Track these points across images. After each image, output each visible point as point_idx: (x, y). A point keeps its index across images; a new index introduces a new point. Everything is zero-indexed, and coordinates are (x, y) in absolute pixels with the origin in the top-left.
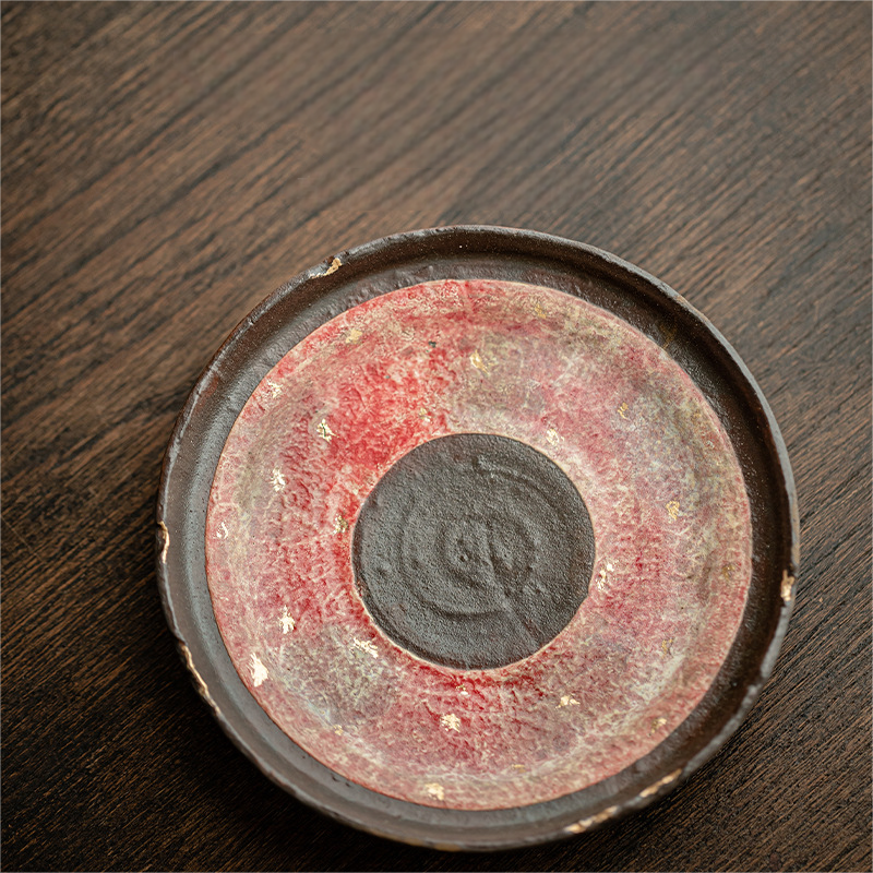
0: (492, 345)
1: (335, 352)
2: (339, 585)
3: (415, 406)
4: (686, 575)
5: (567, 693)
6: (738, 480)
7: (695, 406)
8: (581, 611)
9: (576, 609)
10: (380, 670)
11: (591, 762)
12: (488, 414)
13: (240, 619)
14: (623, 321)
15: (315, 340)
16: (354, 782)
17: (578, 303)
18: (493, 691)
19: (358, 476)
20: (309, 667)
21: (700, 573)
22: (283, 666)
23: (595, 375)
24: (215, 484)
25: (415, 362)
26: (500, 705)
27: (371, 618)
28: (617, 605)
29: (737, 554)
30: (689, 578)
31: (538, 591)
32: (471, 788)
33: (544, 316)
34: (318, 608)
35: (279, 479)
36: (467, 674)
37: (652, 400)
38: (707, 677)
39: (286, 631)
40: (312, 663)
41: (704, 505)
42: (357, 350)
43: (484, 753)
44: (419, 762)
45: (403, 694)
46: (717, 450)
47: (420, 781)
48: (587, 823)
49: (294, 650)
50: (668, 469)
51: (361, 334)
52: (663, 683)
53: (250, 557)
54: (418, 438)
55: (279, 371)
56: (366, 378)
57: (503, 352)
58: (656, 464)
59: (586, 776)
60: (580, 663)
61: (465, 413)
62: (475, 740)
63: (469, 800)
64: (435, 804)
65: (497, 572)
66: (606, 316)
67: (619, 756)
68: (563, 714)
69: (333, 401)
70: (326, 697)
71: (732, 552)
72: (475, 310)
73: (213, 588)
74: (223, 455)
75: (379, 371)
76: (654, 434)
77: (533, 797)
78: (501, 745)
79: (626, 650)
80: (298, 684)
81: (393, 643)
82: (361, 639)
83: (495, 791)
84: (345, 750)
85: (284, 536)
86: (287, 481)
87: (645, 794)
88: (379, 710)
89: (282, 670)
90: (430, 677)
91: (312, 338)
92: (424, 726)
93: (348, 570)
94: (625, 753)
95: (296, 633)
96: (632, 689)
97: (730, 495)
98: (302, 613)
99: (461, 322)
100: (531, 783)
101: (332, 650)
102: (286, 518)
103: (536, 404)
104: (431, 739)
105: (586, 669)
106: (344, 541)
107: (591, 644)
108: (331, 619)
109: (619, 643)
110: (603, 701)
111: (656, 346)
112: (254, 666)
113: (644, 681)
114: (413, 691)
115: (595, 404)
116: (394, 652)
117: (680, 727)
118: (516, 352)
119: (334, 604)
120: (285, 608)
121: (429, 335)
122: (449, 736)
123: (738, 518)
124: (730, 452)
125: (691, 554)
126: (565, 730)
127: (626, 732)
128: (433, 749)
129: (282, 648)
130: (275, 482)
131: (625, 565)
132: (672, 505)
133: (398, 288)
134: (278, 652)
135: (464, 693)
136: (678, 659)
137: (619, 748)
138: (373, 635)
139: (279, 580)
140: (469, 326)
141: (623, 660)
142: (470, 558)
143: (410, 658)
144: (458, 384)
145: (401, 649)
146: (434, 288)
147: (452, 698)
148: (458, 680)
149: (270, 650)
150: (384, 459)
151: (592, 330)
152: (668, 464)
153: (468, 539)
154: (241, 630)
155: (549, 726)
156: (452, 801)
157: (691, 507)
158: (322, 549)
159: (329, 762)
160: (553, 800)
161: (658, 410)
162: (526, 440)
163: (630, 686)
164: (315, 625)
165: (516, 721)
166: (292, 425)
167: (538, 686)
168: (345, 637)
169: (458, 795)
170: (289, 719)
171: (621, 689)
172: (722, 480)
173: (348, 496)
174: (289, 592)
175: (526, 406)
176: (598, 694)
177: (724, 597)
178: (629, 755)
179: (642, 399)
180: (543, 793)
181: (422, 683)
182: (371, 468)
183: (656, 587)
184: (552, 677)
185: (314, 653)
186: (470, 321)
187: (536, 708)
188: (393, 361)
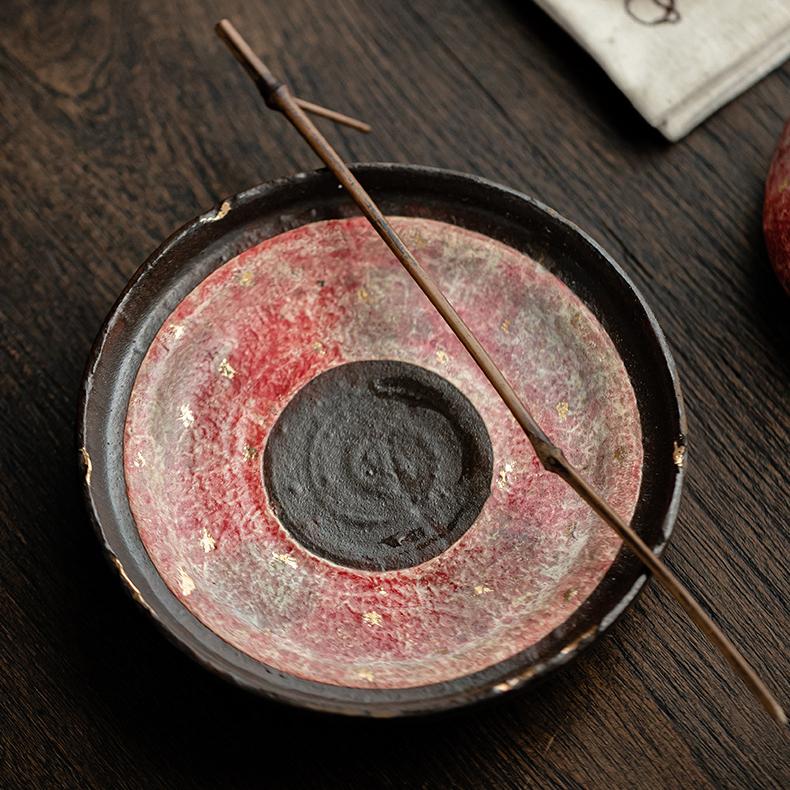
0: (377, 279)
1: (230, 294)
2: (254, 507)
3: (309, 341)
4: (581, 467)
5: (480, 583)
6: (622, 372)
7: (574, 310)
8: (486, 510)
9: (480, 508)
10: (301, 579)
11: (510, 636)
12: (379, 343)
13: (164, 538)
14: (498, 242)
15: (211, 283)
16: (288, 673)
17: (455, 230)
18: (409, 589)
19: (262, 408)
20: (233, 581)
21: (594, 462)
22: (209, 580)
23: (477, 297)
24: (129, 419)
25: (306, 301)
26: (418, 600)
27: (287, 533)
28: (519, 501)
29: (628, 438)
30: (585, 468)
31: (443, 496)
32: (399, 670)
33: (423, 246)
34: (236, 528)
35: (187, 415)
36: (384, 575)
37: (532, 313)
38: (612, 549)
39: (207, 550)
40: (235, 577)
41: (592, 401)
42: (251, 292)
43: (407, 643)
44: (346, 655)
45: (325, 598)
46: (599, 347)
47: (350, 669)
48: (514, 682)
49: (217, 566)
50: (553, 374)
51: (253, 276)
52: (571, 562)
53: (167, 486)
54: (315, 370)
55: (179, 315)
56: (261, 319)
57: (387, 285)
58: (543, 371)
59: (508, 648)
60: (490, 556)
61: (357, 343)
62: (398, 633)
63: (398, 680)
64: (367, 686)
65: (402, 483)
66: (482, 240)
67: (537, 628)
68: (479, 602)
69: (232, 342)
70: (252, 606)
71: (622, 437)
72: (359, 247)
73: (136, 511)
74: (133, 392)
75: (273, 312)
76: (537, 345)
77: (459, 671)
78: (422, 634)
79: (531, 539)
80: (224, 595)
81: (310, 554)
82: (280, 553)
83: (422, 670)
84: (275, 647)
85: (197, 467)
86: (196, 418)
87: (565, 651)
88: (304, 614)
89: (208, 584)
90: (349, 581)
91: (208, 283)
92: (347, 625)
93: (261, 492)
94: (542, 624)
95: (217, 551)
96: (541, 573)
97: (615, 387)
98: (221, 533)
99: (346, 260)
100: (455, 660)
101: (254, 564)
102: (198, 450)
103: (424, 329)
104: (355, 635)
105: (496, 561)
106: (254, 466)
107: (498, 538)
108: (249, 537)
109: (525, 534)
110: (515, 586)
111: (531, 261)
112: (182, 578)
113: (551, 564)
114: (335, 595)
115: (479, 324)
116: (311, 562)
117: (591, 596)
118: (400, 284)
119: (251, 523)
120: (205, 530)
121: (317, 275)
122: (373, 631)
123: (625, 406)
124: (610, 348)
125: (584, 448)
126: (482, 616)
127: (540, 608)
128: (358, 644)
129: (206, 565)
130: (184, 418)
131: (522, 466)
132: (561, 406)
133: (283, 231)
134: (202, 569)
135: (383, 592)
136: (582, 540)
137: (535, 621)
138: (290, 549)
139: (196, 505)
140: (354, 263)
141: (530, 549)
142: (375, 472)
143: (328, 566)
144: (348, 317)
145: (319, 558)
146: (317, 229)
147: (372, 598)
148: (376, 581)
149: (195, 566)
150: (284, 390)
151: (470, 253)
152: (554, 370)
153: (372, 456)
154: (166, 548)
155: (466, 614)
156: (382, 681)
157: (580, 405)
158: (234, 476)
159: (261, 657)
160: (479, 672)
161: (539, 321)
162: (418, 362)
163: (540, 570)
164: (234, 543)
165: (434, 612)
166: (196, 365)
167: (451, 580)
168: (266, 552)
169: (387, 676)
170: (220, 622)
171: (531, 574)
172: (607, 374)
173: (254, 427)
174: (208, 516)
175: (414, 331)
176: (510, 581)
177: (620, 477)
178: (545, 625)
179: (523, 314)
180: (468, 667)
181: (342, 587)
182: (274, 400)
183: (554, 480)
184: (464, 571)
185: (236, 568)
186: (355, 258)
187: (452, 599)
188: (285, 302)
